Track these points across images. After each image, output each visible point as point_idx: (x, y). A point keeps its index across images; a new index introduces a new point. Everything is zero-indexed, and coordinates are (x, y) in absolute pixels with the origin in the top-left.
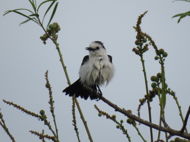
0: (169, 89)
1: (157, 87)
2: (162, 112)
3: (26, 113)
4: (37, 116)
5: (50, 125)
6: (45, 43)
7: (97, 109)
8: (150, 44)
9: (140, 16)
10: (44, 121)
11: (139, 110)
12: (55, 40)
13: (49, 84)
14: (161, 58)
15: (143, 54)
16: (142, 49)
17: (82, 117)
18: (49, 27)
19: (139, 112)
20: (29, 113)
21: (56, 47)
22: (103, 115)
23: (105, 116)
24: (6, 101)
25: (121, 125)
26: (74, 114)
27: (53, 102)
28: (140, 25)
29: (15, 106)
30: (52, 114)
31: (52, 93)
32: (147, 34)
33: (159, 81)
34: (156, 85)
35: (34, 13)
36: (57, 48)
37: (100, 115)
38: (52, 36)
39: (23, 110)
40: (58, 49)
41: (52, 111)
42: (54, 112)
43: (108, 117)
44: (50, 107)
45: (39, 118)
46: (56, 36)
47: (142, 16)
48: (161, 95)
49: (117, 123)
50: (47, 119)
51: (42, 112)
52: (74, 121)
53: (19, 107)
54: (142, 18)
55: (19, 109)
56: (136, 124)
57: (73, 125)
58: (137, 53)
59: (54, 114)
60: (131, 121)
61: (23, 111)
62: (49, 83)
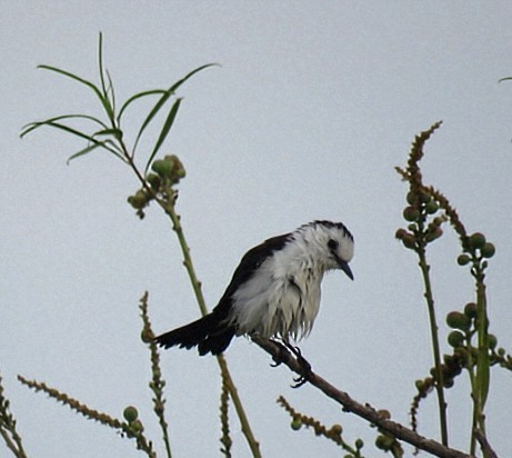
0: (502, 352)
1: (465, 343)
2: (479, 418)
3: (84, 414)
4: (116, 424)
5: (153, 450)
6: (142, 216)
7: (288, 408)
8: (446, 220)
9: (419, 135)
10: (135, 439)
11: (413, 412)
12: (168, 205)
13: (150, 331)
14: (476, 260)
15: (426, 248)
16: (424, 231)
17: (246, 429)
18: (153, 168)
19: (414, 419)
20: (93, 415)
21: (172, 225)
22: (304, 426)
23: (312, 429)
24: (27, 379)
25: (357, 454)
26: (224, 419)
27: (163, 384)
28: (418, 163)
29: (53, 394)
30: (158, 419)
31: (160, 357)
32: (435, 191)
33: (472, 328)
34: (462, 338)
35: (110, 126)
36: (174, 228)
37: (295, 427)
38: (162, 192)
39: (75, 405)
40: (178, 229)
41: (159, 411)
42: (165, 413)
43: (320, 430)
44: (154, 400)
45: (121, 430)
46: (173, 192)
47: (426, 136)
48: (475, 368)
49: (345, 447)
50: (143, 434)
51: (131, 414)
52: (227, 441)
53: (64, 398)
54: (427, 142)
55: (65, 403)
56: (402, 451)
57: (222, 450)
58: (409, 244)
59: (166, 420)
60: (389, 442)
61: (75, 410)
62: (152, 327)
